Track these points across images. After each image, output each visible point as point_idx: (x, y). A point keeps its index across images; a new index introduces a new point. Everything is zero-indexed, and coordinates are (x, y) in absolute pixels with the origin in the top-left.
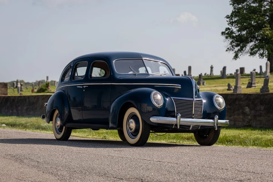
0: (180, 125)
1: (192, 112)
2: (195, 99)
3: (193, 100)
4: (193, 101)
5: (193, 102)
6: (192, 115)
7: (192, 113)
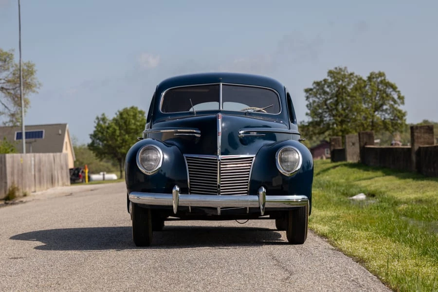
0: (179, 207)
1: (216, 181)
2: (220, 157)
3: (216, 158)
4: (217, 160)
5: (217, 162)
6: (216, 187)
7: (216, 184)
